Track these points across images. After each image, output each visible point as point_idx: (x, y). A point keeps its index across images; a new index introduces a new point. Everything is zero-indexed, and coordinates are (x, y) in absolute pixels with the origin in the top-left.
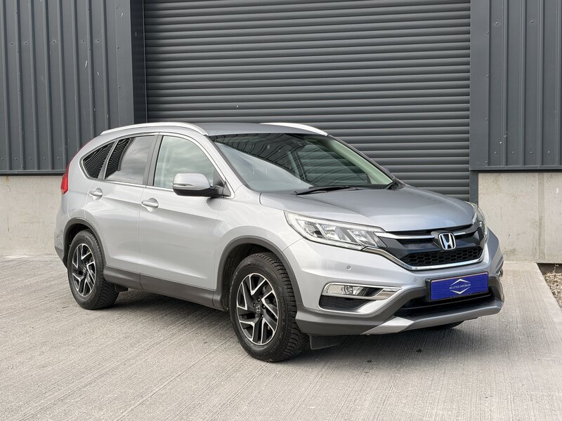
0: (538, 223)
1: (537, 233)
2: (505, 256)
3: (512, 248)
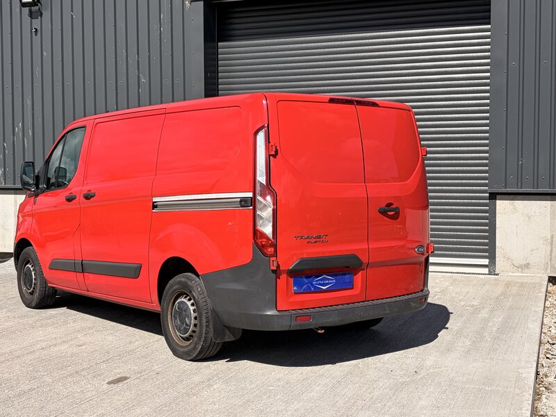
0: (549, 241)
1: (549, 249)
2: (520, 269)
3: (525, 262)
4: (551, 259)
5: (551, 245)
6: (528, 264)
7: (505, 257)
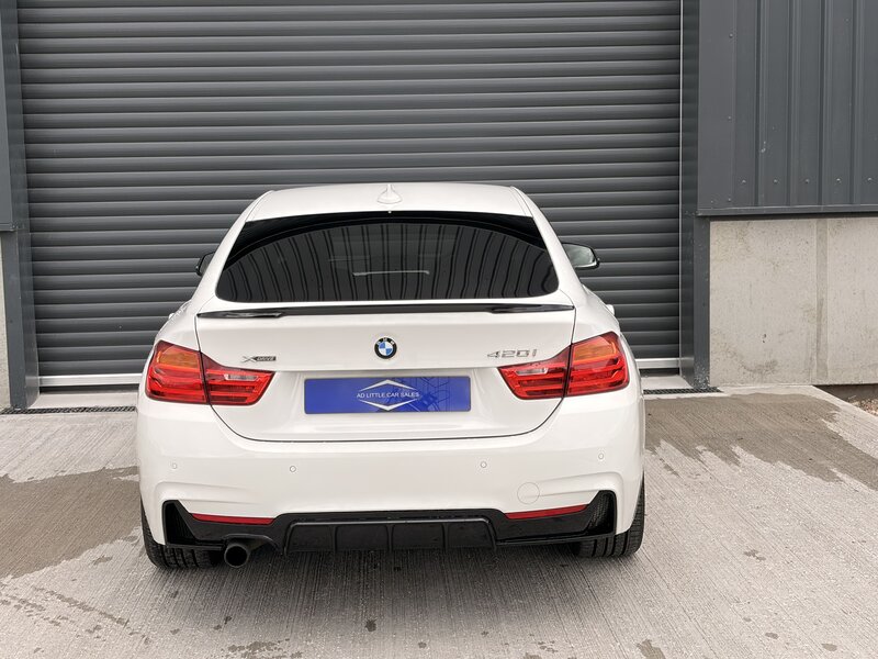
0: (815, 312)
1: (814, 330)
2: (756, 375)
3: (769, 360)
4: (818, 349)
5: (819, 319)
6: (774, 363)
7: (728, 351)
